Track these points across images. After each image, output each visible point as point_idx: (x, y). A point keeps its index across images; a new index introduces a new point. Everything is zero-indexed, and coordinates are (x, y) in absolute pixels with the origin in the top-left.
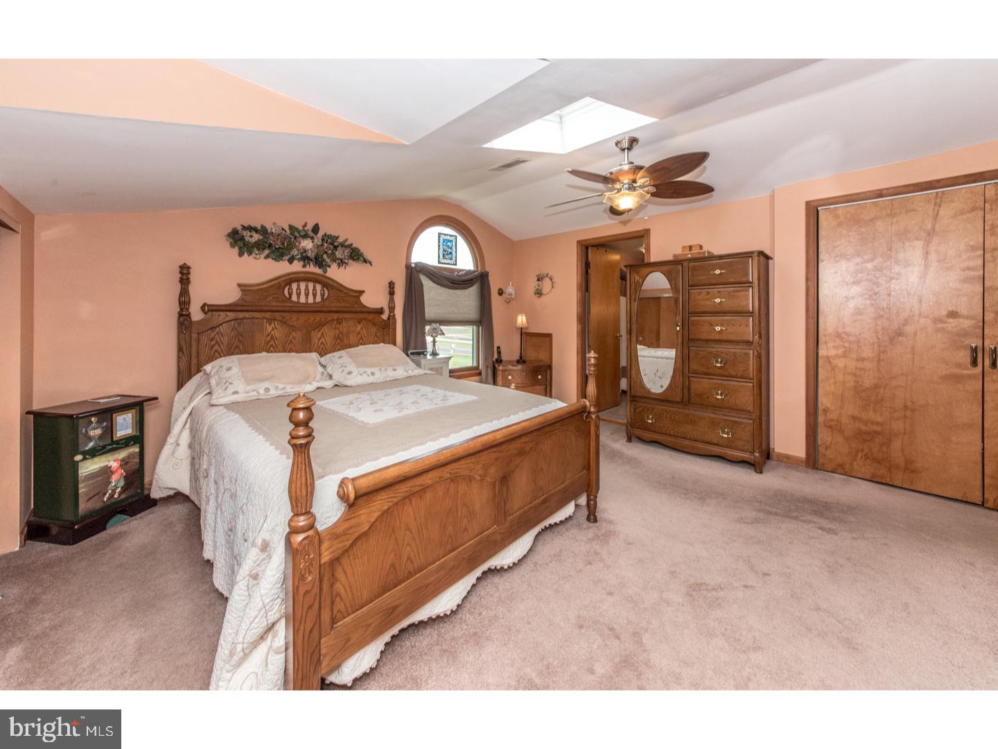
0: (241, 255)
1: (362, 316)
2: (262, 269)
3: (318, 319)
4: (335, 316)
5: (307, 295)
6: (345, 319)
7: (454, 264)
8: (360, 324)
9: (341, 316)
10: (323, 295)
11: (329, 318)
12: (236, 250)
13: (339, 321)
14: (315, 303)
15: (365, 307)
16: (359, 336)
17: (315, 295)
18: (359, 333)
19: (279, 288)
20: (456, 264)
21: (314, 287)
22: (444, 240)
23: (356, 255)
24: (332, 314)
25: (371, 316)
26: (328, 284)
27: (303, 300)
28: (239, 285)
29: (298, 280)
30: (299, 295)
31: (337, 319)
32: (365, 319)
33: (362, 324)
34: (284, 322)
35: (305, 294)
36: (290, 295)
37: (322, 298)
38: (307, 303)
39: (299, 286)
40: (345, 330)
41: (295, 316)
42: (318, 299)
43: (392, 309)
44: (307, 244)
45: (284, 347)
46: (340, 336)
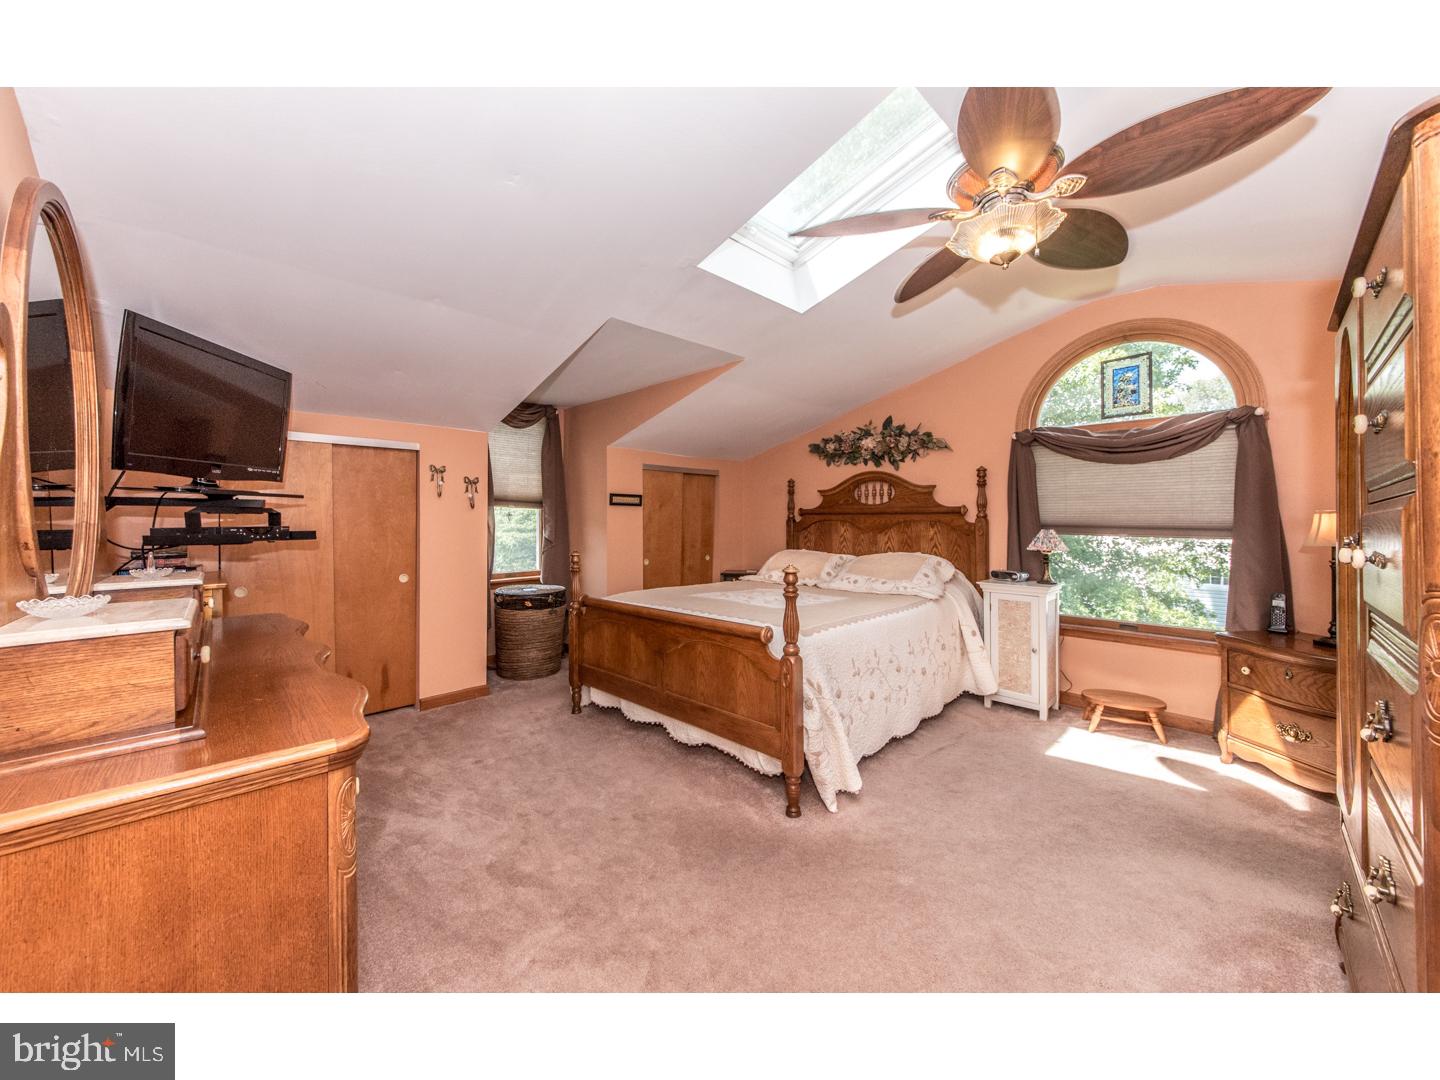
0: (829, 464)
1: (935, 517)
2: (843, 472)
3: (883, 522)
4: (901, 518)
5: (874, 495)
6: (914, 521)
7: (1144, 412)
8: (933, 527)
9: (909, 518)
10: (890, 495)
11: (895, 521)
12: (825, 462)
13: (907, 524)
14: (882, 504)
15: (940, 506)
16: (932, 544)
17: (882, 496)
18: (932, 539)
19: (849, 491)
20: (1150, 412)
21: (882, 487)
22: (1115, 372)
23: (927, 442)
24: (897, 516)
25: (948, 518)
26: (894, 482)
27: (870, 502)
28: (819, 491)
29: (865, 481)
30: (867, 497)
31: (905, 522)
32: (939, 521)
33: (935, 529)
34: (853, 524)
35: (874, 496)
36: (859, 497)
37: (890, 498)
38: (874, 505)
39: (867, 487)
40: (914, 535)
41: (862, 518)
42: (886, 499)
43: (982, 506)
44: (868, 443)
45: (854, 549)
46: (909, 541)
